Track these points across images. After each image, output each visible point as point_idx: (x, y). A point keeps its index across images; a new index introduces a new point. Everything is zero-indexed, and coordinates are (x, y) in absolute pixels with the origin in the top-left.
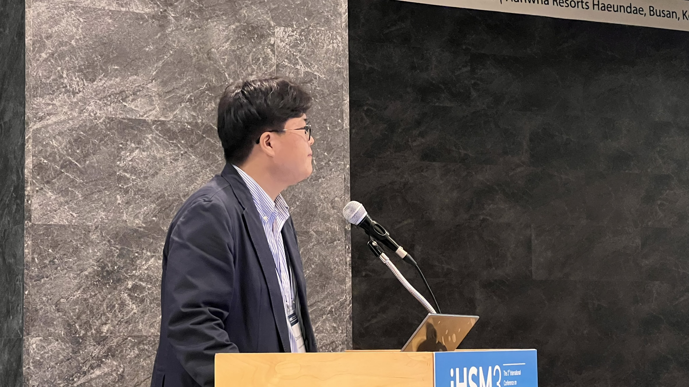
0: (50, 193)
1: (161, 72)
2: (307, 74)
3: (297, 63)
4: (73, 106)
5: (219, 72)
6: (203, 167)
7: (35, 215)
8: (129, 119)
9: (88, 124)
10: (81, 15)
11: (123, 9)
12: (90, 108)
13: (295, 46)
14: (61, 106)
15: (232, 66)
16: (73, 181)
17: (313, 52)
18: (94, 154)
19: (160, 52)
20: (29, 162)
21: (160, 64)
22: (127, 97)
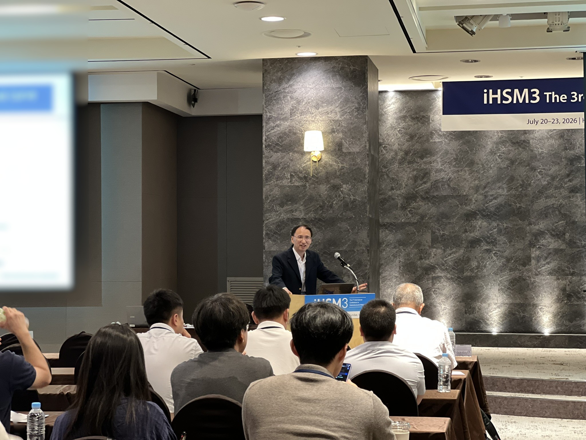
0: (270, 242)
1: (304, 202)
2: (354, 199)
3: (351, 196)
4: (277, 215)
5: (323, 201)
6: (318, 231)
7: (266, 248)
8: (294, 218)
9: (281, 220)
10: (279, 188)
11: (292, 185)
12: (282, 216)
13: (350, 190)
14: (274, 216)
15: (328, 199)
16: (277, 237)
17: (356, 192)
18: (283, 229)
19: (304, 196)
20: (264, 233)
21: (304, 200)
22: (293, 211)
